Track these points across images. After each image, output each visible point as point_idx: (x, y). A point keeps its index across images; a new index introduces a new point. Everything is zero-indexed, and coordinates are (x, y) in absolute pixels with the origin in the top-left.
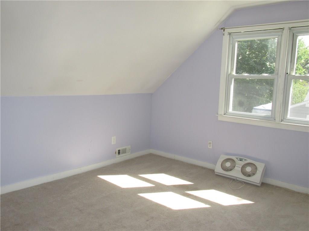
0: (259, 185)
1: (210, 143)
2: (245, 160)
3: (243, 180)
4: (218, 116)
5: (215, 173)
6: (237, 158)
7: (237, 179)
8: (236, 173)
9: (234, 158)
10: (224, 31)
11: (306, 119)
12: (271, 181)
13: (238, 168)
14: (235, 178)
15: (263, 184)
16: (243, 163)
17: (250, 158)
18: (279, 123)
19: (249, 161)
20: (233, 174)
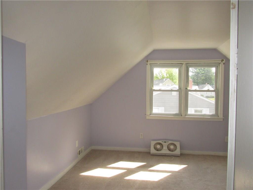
0: (180, 155)
1: (141, 135)
2: (168, 142)
3: (171, 155)
4: (146, 116)
5: (151, 154)
6: (162, 142)
7: (166, 154)
8: (165, 151)
9: (160, 142)
10: (147, 62)
11: (202, 113)
12: (186, 152)
13: (165, 148)
14: (164, 154)
15: (182, 154)
16: (167, 144)
17: (170, 140)
18: (184, 117)
19: (170, 142)
20: (163, 152)
